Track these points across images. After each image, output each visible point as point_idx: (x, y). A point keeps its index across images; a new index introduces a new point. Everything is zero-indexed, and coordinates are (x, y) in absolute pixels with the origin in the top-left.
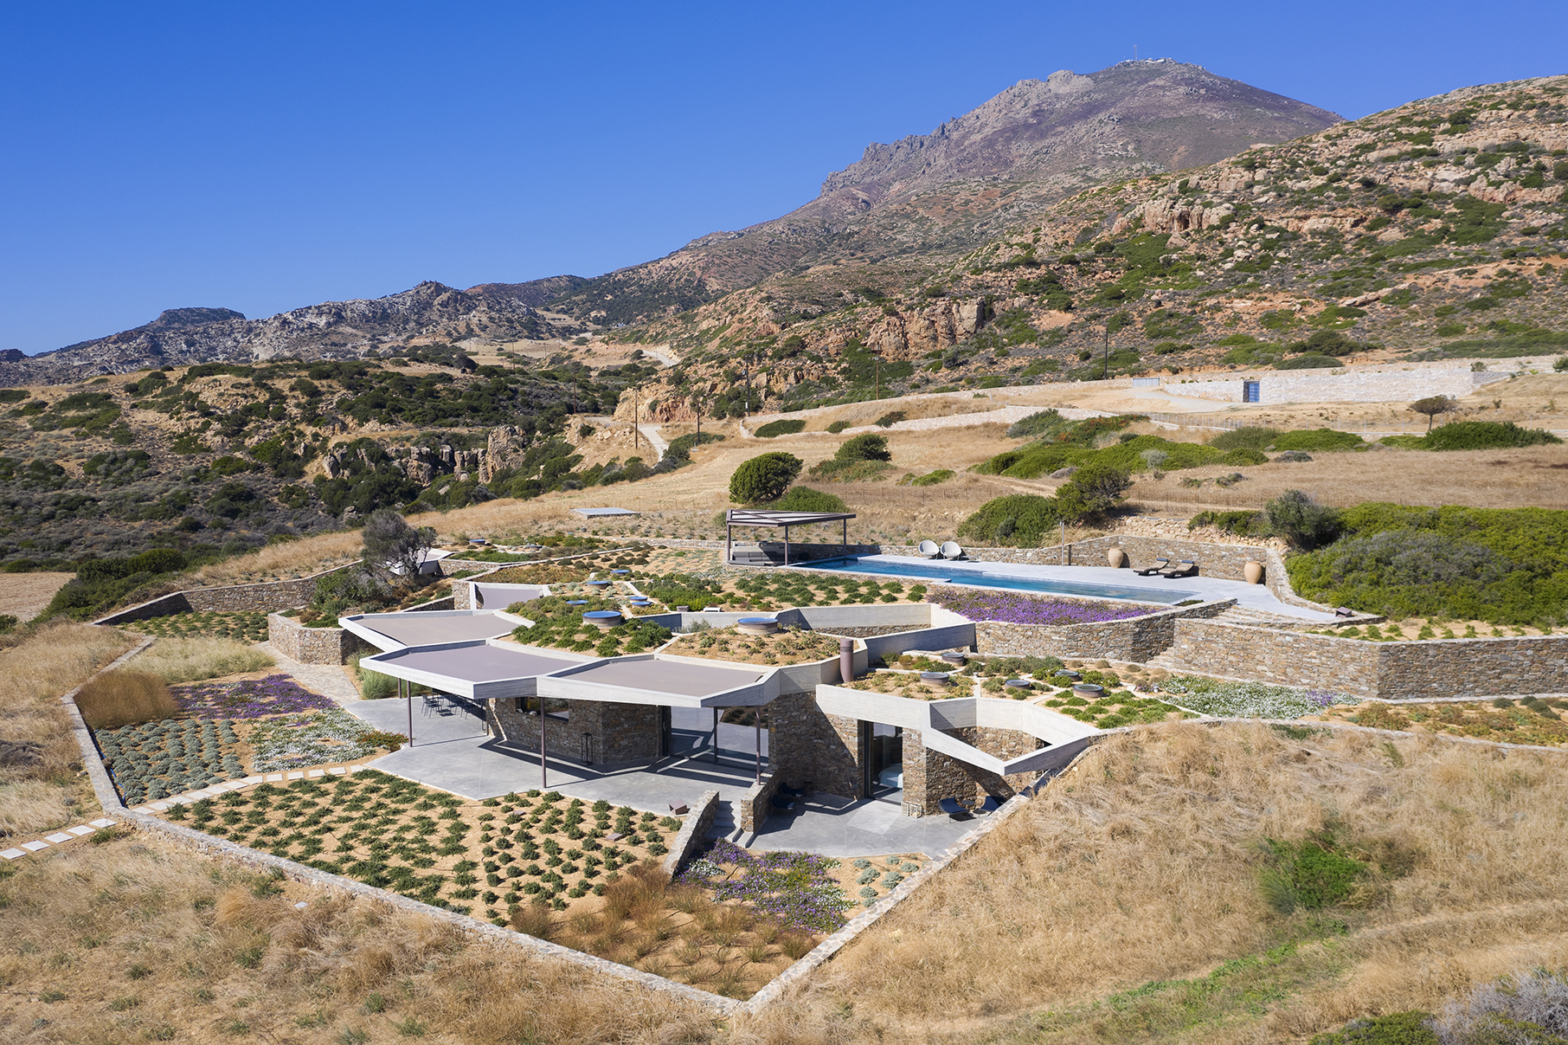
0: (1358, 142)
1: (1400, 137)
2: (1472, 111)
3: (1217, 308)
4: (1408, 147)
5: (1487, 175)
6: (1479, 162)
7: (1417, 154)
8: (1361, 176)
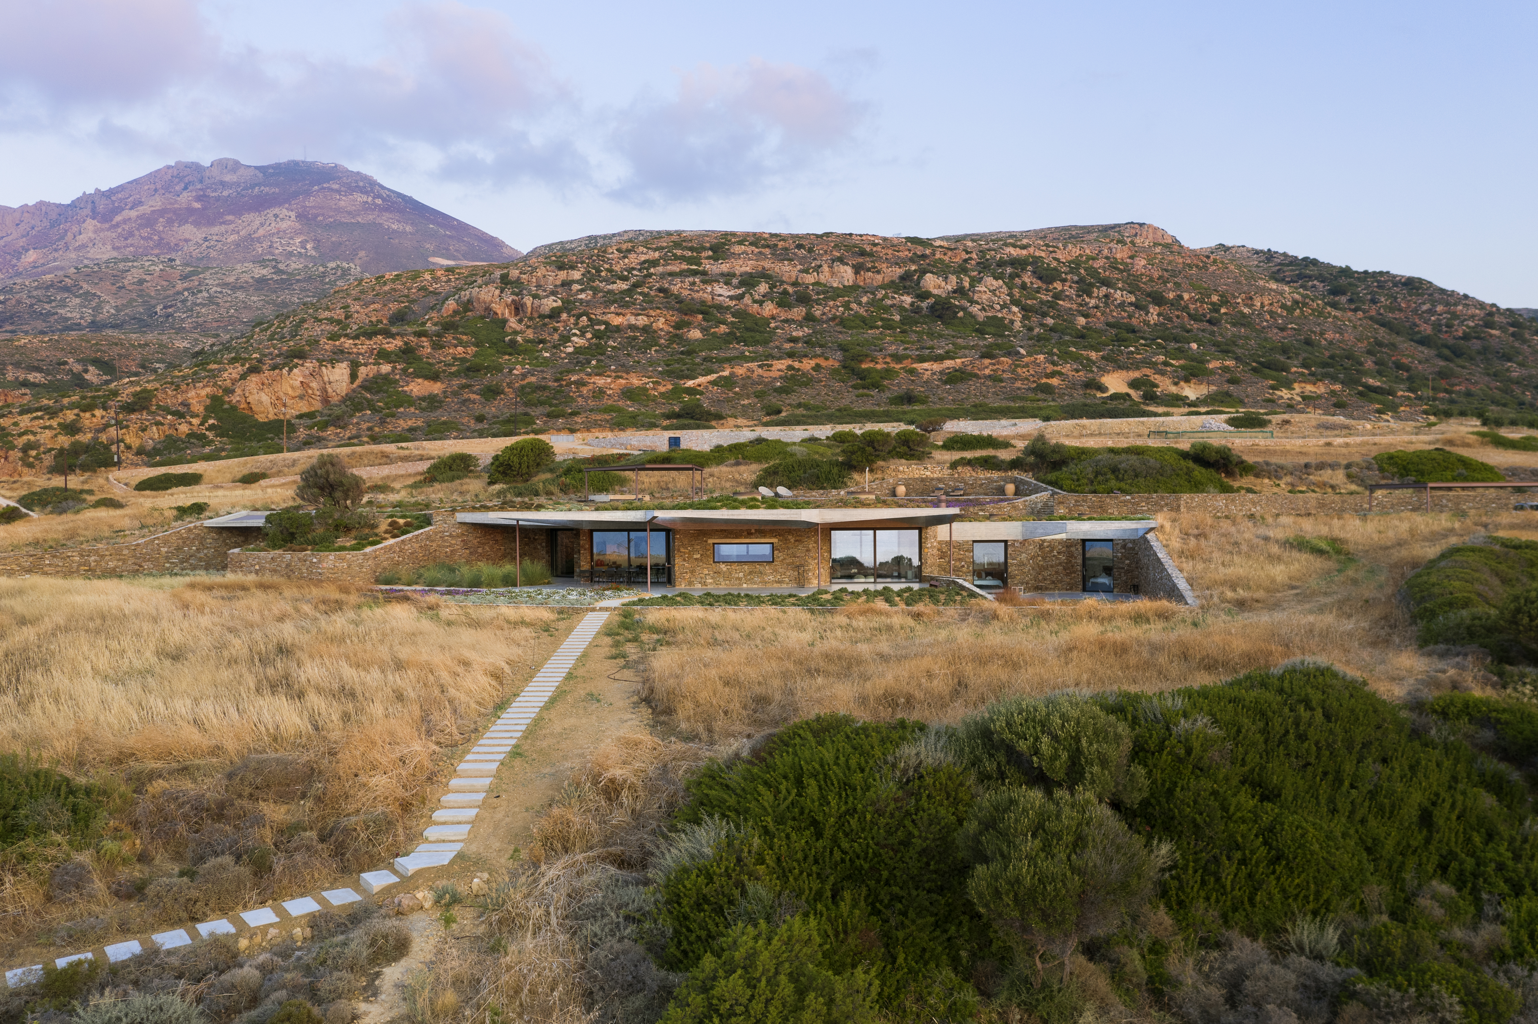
0: (643, 258)
1: (676, 258)
2: (725, 244)
3: (580, 383)
4: (684, 266)
5: (751, 294)
6: (742, 284)
7: (695, 273)
8: (658, 285)
